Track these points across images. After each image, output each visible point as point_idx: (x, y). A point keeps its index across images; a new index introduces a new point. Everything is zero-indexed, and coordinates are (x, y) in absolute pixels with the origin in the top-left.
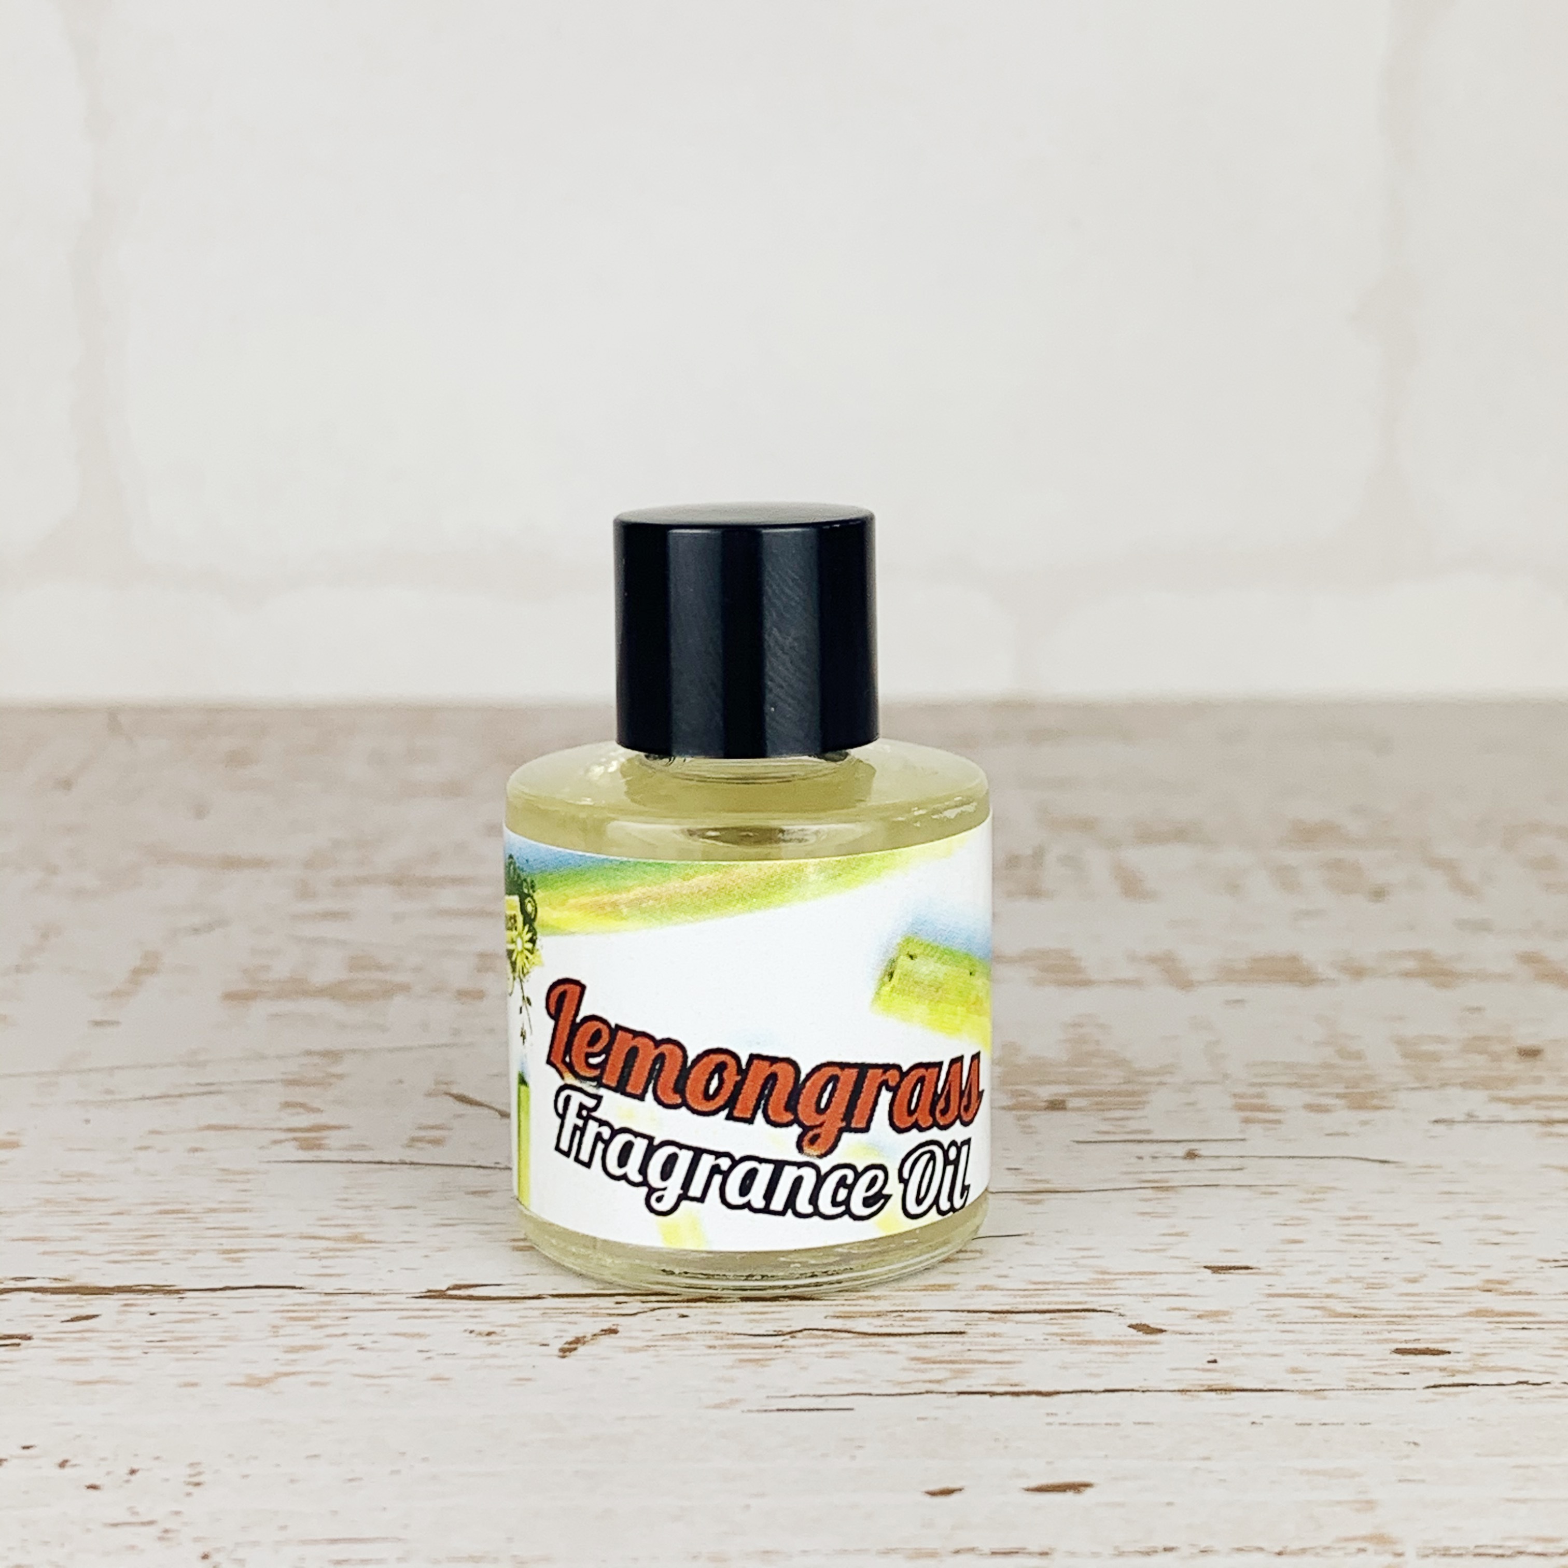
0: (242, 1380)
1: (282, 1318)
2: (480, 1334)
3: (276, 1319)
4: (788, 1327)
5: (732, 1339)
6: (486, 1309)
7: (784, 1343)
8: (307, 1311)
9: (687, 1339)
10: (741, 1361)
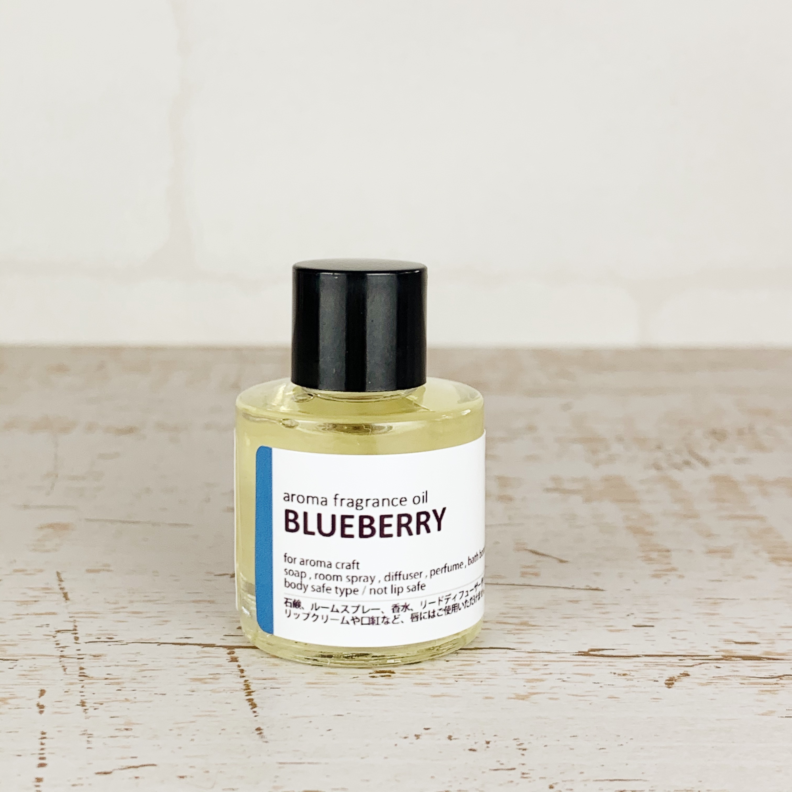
0: (513, 696)
1: (514, 664)
2: (619, 675)
3: (511, 665)
4: (775, 673)
5: (750, 680)
6: (615, 662)
7: (778, 682)
8: (524, 661)
9: (726, 679)
10: (762, 691)
